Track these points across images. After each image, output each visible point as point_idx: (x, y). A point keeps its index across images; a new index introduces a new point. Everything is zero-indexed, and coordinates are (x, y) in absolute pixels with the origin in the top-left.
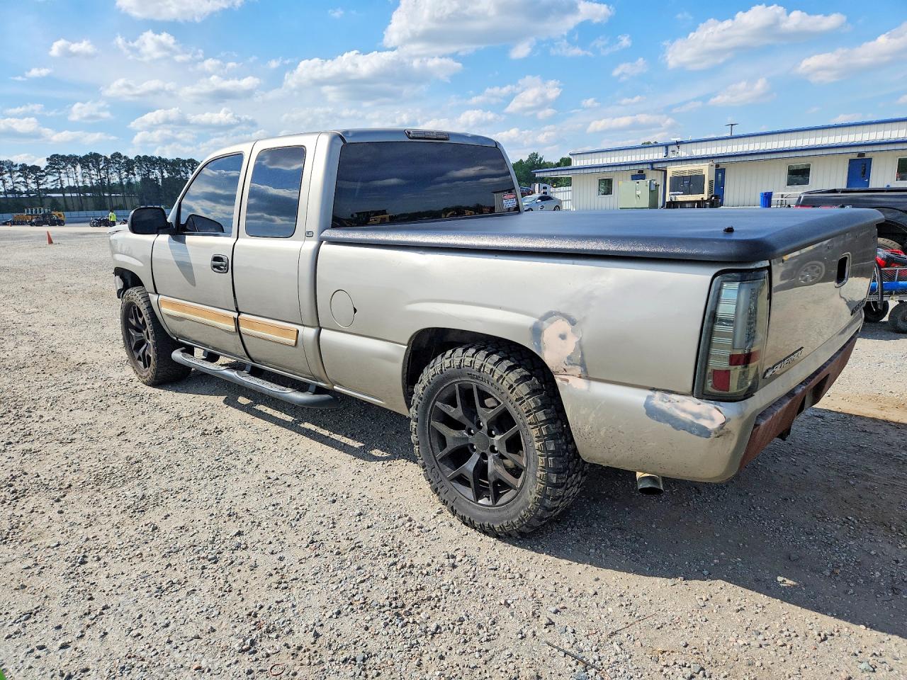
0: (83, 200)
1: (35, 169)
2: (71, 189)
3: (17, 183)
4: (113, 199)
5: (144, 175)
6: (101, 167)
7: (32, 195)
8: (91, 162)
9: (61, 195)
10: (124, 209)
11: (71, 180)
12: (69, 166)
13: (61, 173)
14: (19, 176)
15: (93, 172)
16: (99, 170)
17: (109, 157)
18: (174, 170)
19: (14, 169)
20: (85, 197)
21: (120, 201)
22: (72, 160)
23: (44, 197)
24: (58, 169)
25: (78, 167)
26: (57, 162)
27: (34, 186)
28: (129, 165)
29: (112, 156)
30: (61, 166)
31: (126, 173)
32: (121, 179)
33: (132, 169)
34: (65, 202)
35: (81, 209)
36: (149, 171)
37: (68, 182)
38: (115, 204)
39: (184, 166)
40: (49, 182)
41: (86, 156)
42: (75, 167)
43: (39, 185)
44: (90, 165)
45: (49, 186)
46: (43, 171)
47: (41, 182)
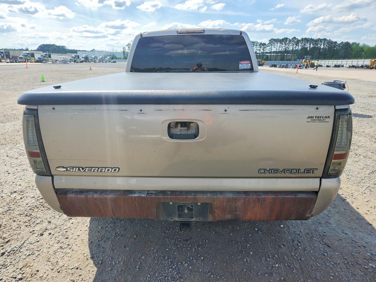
0: (277, 56)
1: (264, 44)
2: (274, 52)
3: (257, 50)
4: (288, 56)
5: (303, 46)
6: (287, 43)
7: (260, 54)
8: (284, 41)
9: (270, 54)
10: (290, 60)
11: (275, 48)
12: (276, 43)
13: (272, 46)
14: (259, 47)
15: (283, 45)
16: (286, 44)
17: (291, 39)
18: (316, 44)
19: (258, 44)
20: (278, 55)
21: (290, 57)
22: (277, 41)
23: (264, 55)
24: (272, 44)
25: (279, 44)
26: (273, 41)
27: (262, 51)
28: (298, 42)
29: (292, 39)
30: (273, 43)
31: (295, 46)
32: (293, 48)
33: (298, 44)
34: (271, 56)
35: (275, 60)
36: (305, 44)
37: (274, 49)
38: (288, 58)
39: (321, 42)
40: (267, 50)
41: (283, 39)
42: (277, 43)
43: (264, 50)
44: (283, 43)
45: (267, 51)
46: (267, 45)
47: (265, 49)
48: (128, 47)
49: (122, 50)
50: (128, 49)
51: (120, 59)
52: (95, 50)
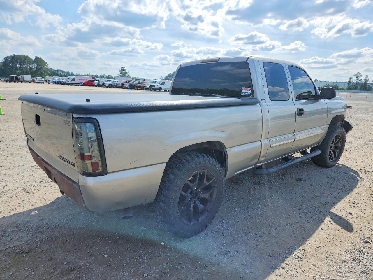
48: (356, 77)
49: (348, 80)
50: (355, 79)
51: (343, 89)
52: (317, 80)
